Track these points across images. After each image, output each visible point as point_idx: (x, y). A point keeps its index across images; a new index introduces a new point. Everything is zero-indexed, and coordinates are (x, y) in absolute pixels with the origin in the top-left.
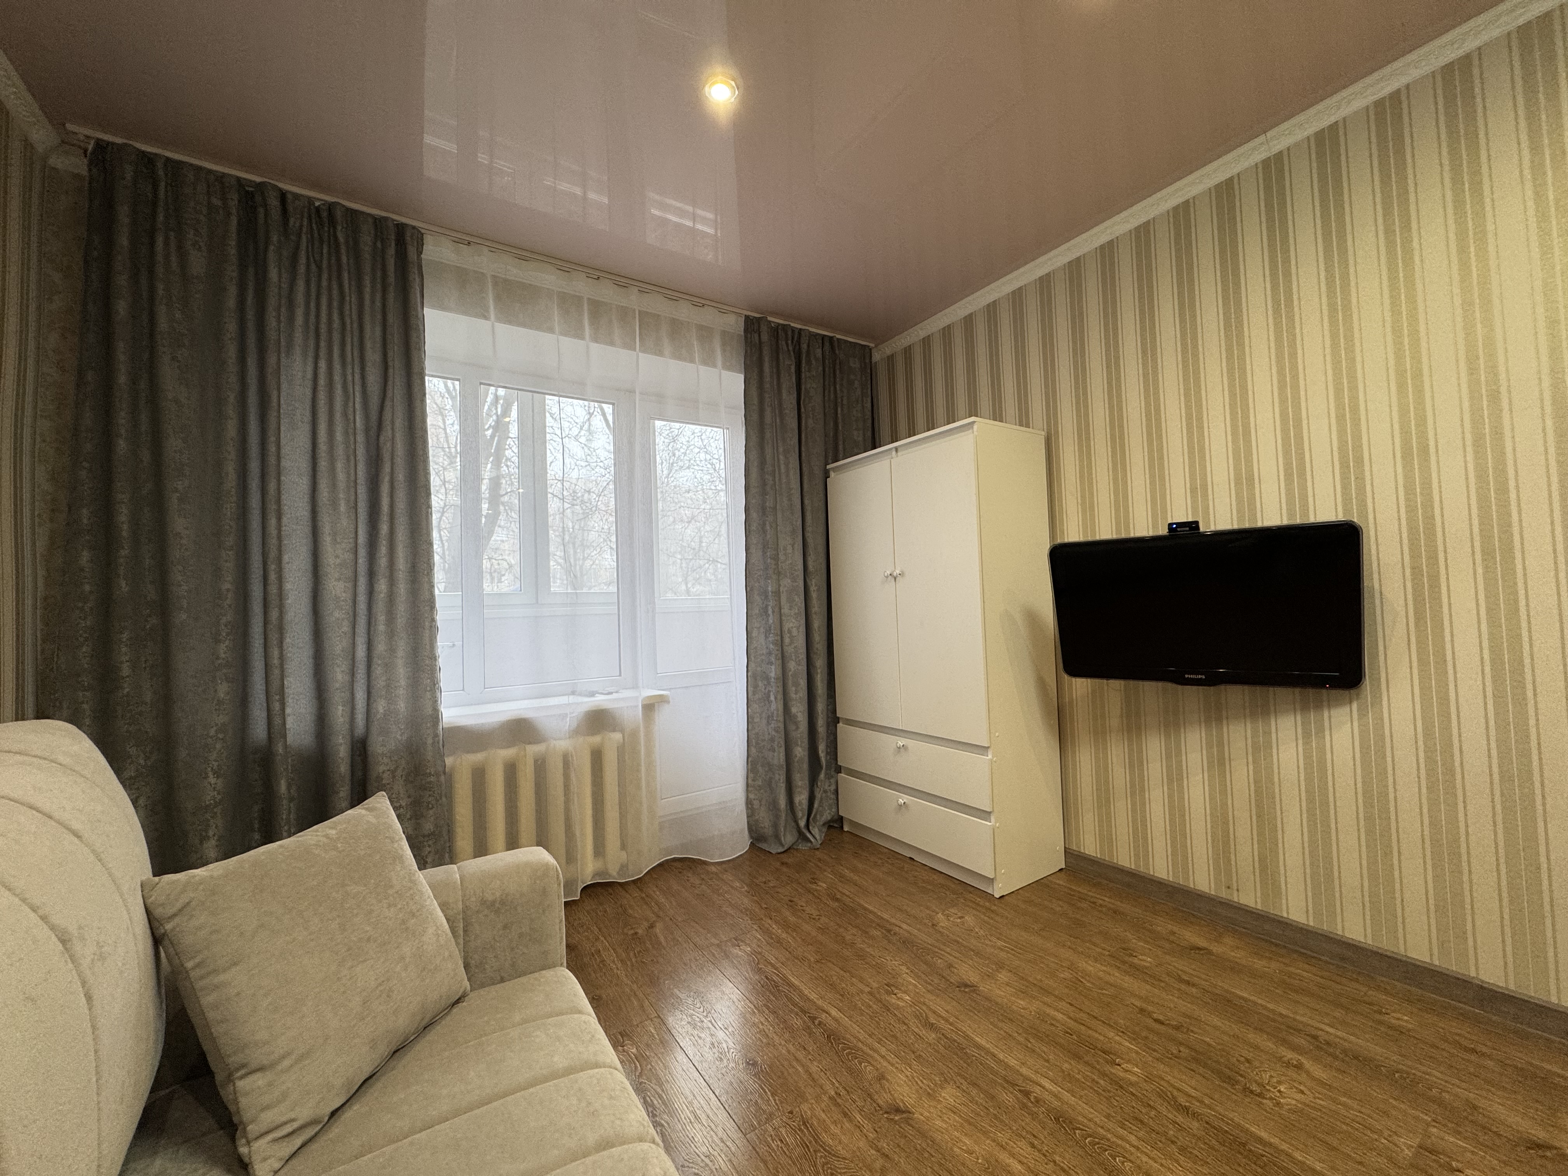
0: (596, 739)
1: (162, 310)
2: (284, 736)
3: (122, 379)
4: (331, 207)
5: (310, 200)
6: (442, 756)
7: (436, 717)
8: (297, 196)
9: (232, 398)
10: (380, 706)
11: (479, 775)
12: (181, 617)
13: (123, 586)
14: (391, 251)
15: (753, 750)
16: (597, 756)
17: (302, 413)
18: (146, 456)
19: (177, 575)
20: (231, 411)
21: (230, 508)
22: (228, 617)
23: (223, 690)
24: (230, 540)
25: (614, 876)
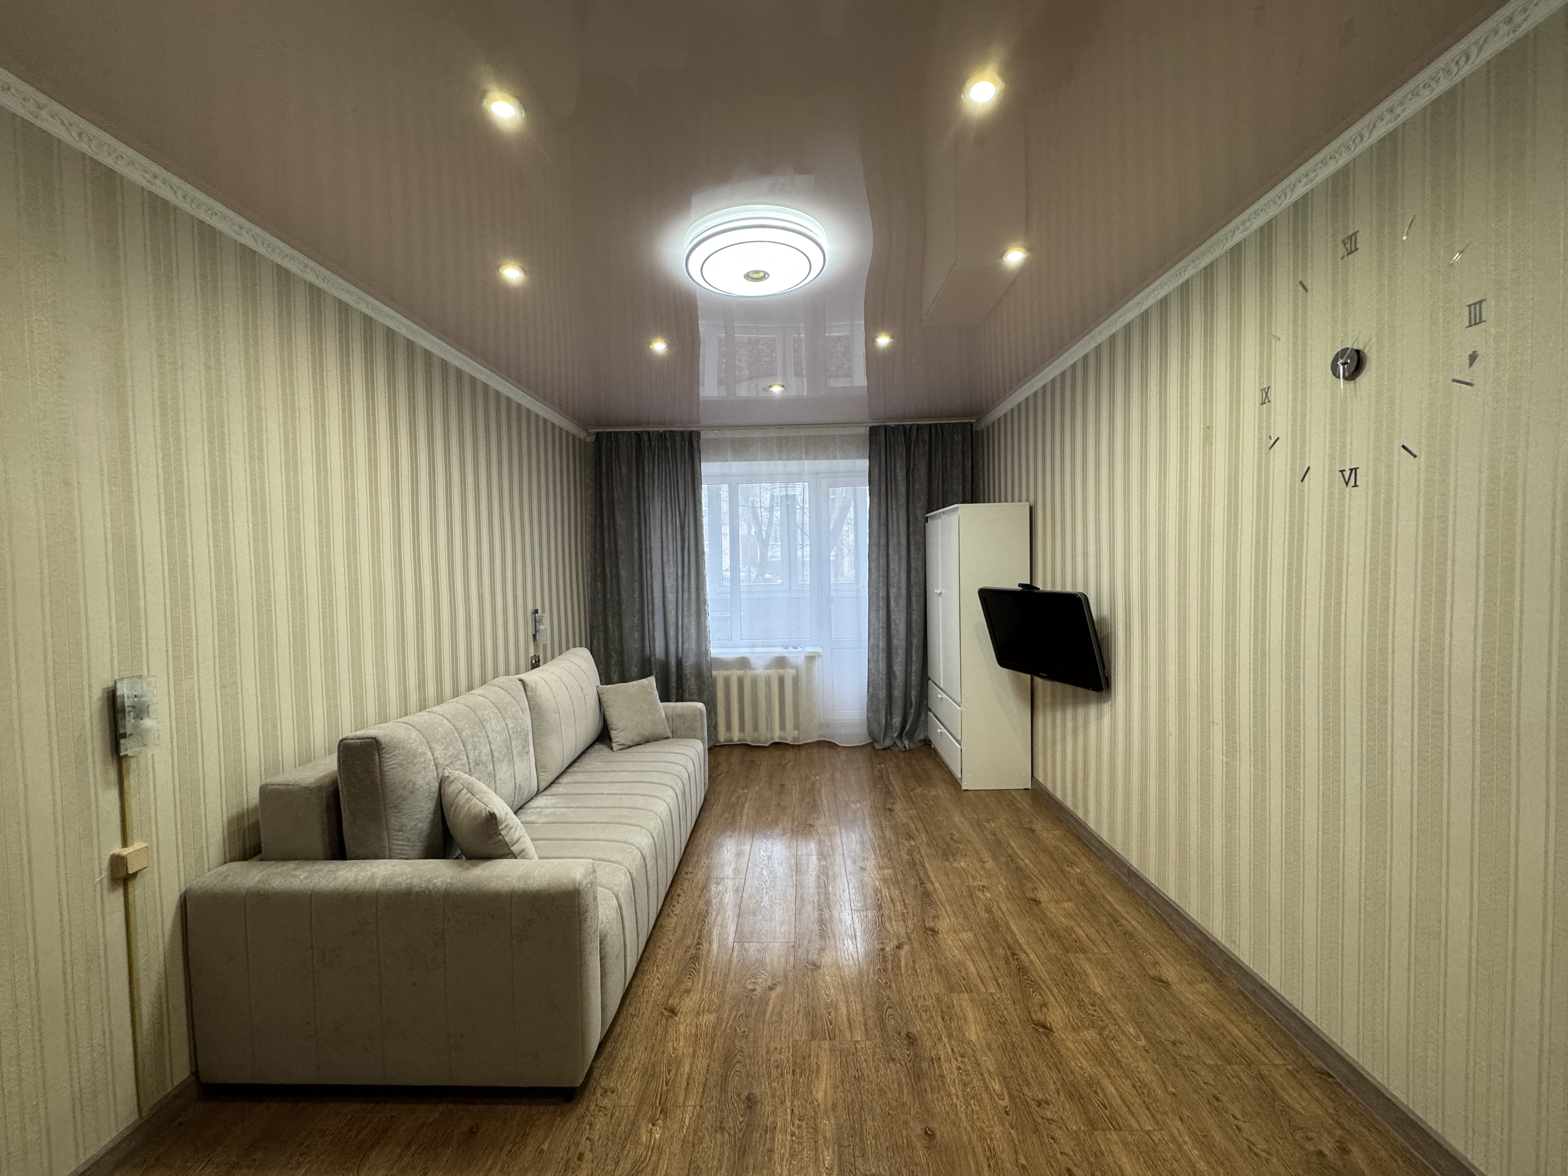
0: (780, 672)
1: (615, 492)
2: (655, 655)
3: (606, 521)
4: (665, 432)
5: (658, 432)
6: (711, 670)
7: (707, 652)
8: (654, 432)
9: (635, 522)
10: (686, 646)
11: (727, 681)
12: (624, 607)
13: (609, 595)
14: (687, 446)
15: (871, 689)
16: (781, 680)
17: (658, 522)
18: (613, 546)
19: (623, 592)
20: (635, 527)
21: (636, 566)
22: (637, 608)
23: (636, 635)
24: (637, 578)
25: (789, 741)
